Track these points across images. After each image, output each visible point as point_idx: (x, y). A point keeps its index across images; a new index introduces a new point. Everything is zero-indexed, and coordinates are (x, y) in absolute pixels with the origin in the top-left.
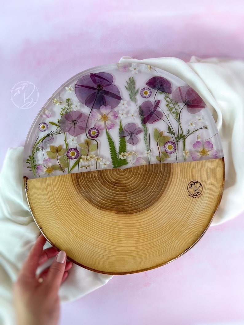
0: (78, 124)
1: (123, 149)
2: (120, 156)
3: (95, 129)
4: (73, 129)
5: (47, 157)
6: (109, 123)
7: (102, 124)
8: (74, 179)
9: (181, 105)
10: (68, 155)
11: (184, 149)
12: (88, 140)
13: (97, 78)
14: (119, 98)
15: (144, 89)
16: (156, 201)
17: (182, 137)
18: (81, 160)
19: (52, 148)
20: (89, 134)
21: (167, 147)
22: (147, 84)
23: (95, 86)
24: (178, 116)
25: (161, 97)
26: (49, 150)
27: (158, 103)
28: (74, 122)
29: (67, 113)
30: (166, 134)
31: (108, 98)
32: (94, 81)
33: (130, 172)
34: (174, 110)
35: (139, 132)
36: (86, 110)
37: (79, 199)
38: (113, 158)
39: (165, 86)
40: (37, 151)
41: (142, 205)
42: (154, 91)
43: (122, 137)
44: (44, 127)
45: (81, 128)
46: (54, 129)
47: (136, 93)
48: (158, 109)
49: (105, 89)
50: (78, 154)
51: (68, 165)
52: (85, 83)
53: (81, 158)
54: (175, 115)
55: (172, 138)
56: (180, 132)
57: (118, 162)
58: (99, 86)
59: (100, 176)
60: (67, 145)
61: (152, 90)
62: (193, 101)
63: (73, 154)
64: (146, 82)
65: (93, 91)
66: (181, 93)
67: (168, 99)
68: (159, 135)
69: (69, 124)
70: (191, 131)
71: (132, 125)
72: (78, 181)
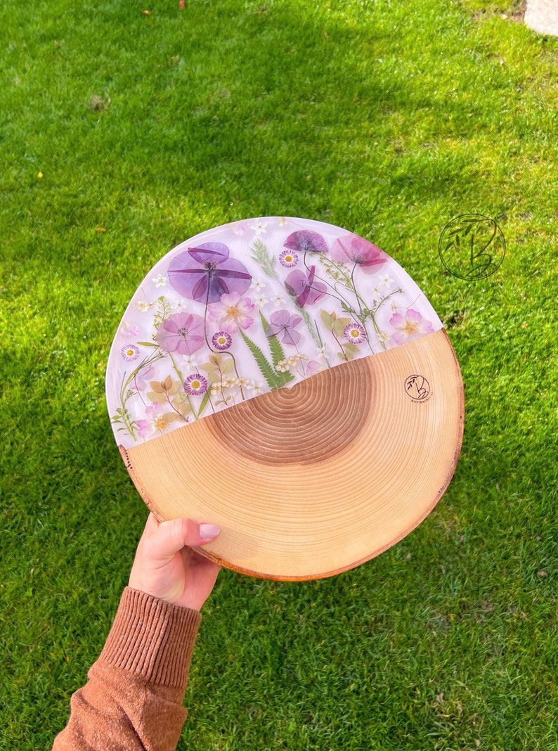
0: (191, 333)
1: (278, 355)
2: (278, 368)
3: (221, 333)
4: (183, 343)
5: (149, 403)
6: (242, 319)
7: (231, 324)
8: (211, 427)
9: (350, 266)
10: (187, 389)
11: (378, 331)
12: (214, 355)
13: (201, 254)
14: (247, 277)
15: (285, 253)
16: (363, 424)
17: (367, 314)
18: (213, 392)
19: (154, 385)
20: (215, 344)
21: (350, 334)
22: (286, 245)
23: (202, 267)
24: (350, 282)
25: (314, 260)
26: (149, 389)
27: (312, 270)
28: (183, 331)
29: (165, 321)
30: (341, 314)
31: (229, 281)
32: (198, 260)
33: (304, 387)
34: (341, 276)
35: (298, 321)
36: (198, 309)
37: (232, 458)
38: (266, 375)
39: (314, 242)
40: (128, 397)
41: (342, 438)
42: (301, 255)
43: (272, 337)
44: (131, 353)
45: (197, 339)
46: (149, 352)
47: (273, 262)
48: (316, 280)
49: (219, 267)
50: (205, 383)
51: (191, 409)
52: (183, 267)
53: (211, 388)
54: (344, 283)
55: (353, 320)
56: (363, 307)
57: (276, 379)
58: (209, 265)
59: (255, 409)
60: (180, 374)
61: (297, 253)
62: (366, 255)
63: (196, 385)
64: (283, 243)
65: (201, 275)
66: (343, 248)
67: (325, 262)
68: (330, 319)
69: (175, 338)
70: (379, 301)
71: (283, 314)
72: (220, 428)
